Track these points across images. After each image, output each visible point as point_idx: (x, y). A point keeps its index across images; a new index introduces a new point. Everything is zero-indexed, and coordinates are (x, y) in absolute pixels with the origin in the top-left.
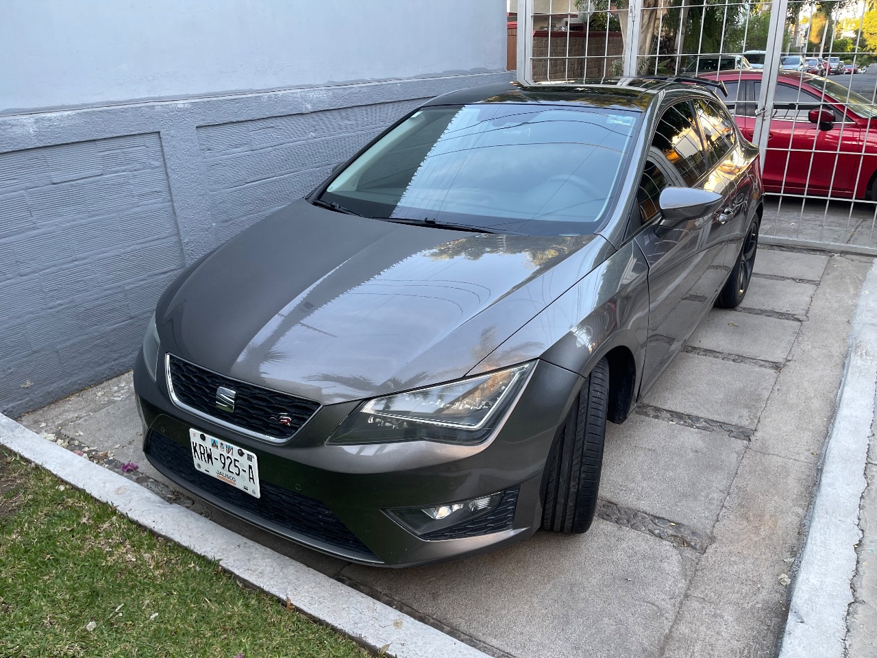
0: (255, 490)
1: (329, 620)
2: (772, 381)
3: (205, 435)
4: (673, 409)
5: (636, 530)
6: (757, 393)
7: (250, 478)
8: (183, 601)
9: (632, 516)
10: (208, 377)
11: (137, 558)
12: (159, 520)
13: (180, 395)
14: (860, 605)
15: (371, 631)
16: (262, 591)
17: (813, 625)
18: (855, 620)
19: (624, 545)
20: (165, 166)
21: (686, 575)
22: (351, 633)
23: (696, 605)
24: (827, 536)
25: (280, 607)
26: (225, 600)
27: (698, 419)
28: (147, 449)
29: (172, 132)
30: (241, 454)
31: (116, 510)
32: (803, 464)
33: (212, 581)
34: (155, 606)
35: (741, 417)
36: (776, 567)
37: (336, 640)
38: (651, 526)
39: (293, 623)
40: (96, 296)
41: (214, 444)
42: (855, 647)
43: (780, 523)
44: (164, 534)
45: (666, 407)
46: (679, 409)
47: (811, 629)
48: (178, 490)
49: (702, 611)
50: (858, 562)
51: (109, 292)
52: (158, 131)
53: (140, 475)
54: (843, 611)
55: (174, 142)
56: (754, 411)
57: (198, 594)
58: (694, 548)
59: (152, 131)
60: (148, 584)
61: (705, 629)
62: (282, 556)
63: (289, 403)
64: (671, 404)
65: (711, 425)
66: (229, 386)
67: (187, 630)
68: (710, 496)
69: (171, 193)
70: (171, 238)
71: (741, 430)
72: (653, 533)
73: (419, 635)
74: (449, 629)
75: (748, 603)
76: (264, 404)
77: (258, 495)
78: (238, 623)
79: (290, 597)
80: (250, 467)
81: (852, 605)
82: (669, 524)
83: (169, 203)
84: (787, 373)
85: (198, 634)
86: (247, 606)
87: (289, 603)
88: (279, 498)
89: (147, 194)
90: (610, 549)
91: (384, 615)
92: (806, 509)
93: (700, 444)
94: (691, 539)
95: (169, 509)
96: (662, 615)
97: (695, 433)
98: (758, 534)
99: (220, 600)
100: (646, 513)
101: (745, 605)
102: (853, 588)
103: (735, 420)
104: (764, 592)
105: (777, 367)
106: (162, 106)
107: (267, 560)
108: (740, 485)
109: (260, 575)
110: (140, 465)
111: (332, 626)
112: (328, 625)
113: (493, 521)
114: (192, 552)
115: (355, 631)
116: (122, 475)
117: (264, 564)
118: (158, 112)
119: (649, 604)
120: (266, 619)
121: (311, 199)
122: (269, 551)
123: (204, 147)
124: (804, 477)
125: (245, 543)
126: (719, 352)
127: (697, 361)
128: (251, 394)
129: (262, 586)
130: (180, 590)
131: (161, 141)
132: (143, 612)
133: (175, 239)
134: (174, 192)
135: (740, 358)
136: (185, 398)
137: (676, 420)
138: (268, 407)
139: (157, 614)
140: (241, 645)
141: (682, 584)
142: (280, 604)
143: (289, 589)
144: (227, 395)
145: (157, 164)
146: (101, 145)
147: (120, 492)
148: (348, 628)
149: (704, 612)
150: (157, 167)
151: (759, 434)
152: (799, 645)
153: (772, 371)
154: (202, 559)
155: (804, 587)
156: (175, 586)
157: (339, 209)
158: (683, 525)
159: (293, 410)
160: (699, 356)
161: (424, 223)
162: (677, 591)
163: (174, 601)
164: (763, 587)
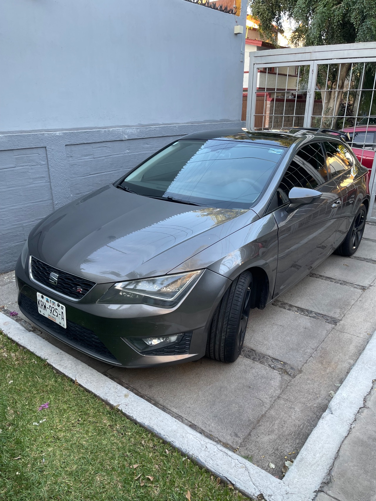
0: (64, 324)
1: (93, 391)
2: (359, 295)
3: (43, 296)
4: (299, 306)
5: (262, 364)
6: (349, 301)
7: (62, 318)
8: (26, 376)
9: (262, 357)
10: (47, 267)
11: (8, 355)
12: (22, 338)
13: (34, 276)
14: (366, 409)
15: (113, 398)
16: (64, 375)
17: (337, 416)
18: (361, 416)
19: (254, 371)
20: (48, 164)
21: (281, 388)
22: (103, 398)
23: (282, 402)
24: (359, 374)
25: (72, 384)
26: (46, 378)
27: (311, 312)
28: (20, 303)
29: (53, 147)
30: (59, 306)
31: (2, 332)
32: (361, 339)
33: (41, 369)
34: (12, 378)
35: (335, 313)
36: (330, 388)
37: (95, 401)
38: (270, 363)
39: (76, 391)
40: (9, 228)
41: (47, 301)
42: (356, 428)
43: (339, 367)
44: (23, 345)
45: (296, 305)
46: (303, 307)
47: (335, 417)
48: (35, 326)
49: (284, 405)
50: (372, 388)
51: (15, 226)
52: (45, 146)
53: (18, 318)
54: (355, 410)
55: (53, 153)
56: (343, 310)
57: (33, 374)
58: (290, 375)
59: (42, 146)
60: (11, 367)
61: (283, 414)
62: (77, 360)
63: (82, 282)
64: (298, 304)
65: (318, 316)
66: (55, 272)
67: (25, 389)
68: (306, 351)
69: (50, 178)
70: (49, 201)
71: (333, 319)
72: (270, 366)
73: (135, 401)
74: (154, 402)
75: (310, 403)
76: (71, 282)
77: (65, 327)
78: (50, 389)
79: (77, 379)
80: (62, 312)
81: (362, 409)
82: (280, 362)
83: (49, 183)
84: (368, 292)
85: (30, 392)
86: (56, 381)
87: (76, 382)
88: (75, 329)
89: (38, 178)
90: (245, 372)
91: (120, 391)
92: (355, 361)
93: (309, 325)
94: (289, 371)
95: (27, 334)
96: (263, 405)
97: (308, 319)
98: (325, 371)
99: (44, 377)
100: (269, 356)
101: (308, 404)
102: (365, 400)
103: (331, 314)
104: (320, 399)
105: (364, 288)
106: (48, 134)
107: (70, 361)
108: (324, 347)
109: (65, 368)
110: (18, 313)
111: (95, 394)
112: (92, 393)
113: (179, 349)
114: (34, 355)
115: (105, 397)
116: (10, 317)
117: (68, 363)
118: (46, 137)
119: (258, 400)
120: (63, 388)
121: (116, 184)
122: (72, 357)
123: (69, 155)
124: (359, 345)
125: (61, 353)
126: (334, 279)
127: (320, 283)
128: (65, 277)
129: (65, 373)
130: (26, 372)
131: (46, 152)
132: (6, 379)
133: (51, 201)
134: (52, 177)
135: (344, 283)
136: (37, 277)
137: (299, 312)
138: (72, 283)
139: (12, 381)
140: (49, 398)
141: (278, 392)
142: (72, 382)
143: (77, 375)
144: (54, 276)
145: (44, 163)
146: (16, 153)
147: (6, 324)
148: (102, 396)
149: (286, 405)
150: (44, 165)
151: (342, 322)
152: (327, 424)
153: (360, 291)
154: (39, 358)
155: (338, 397)
156: (23, 369)
157: (128, 190)
158: (287, 364)
159: (83, 285)
160: (322, 280)
161: (167, 199)
162: (274, 395)
163: (21, 376)
164: (320, 397)
